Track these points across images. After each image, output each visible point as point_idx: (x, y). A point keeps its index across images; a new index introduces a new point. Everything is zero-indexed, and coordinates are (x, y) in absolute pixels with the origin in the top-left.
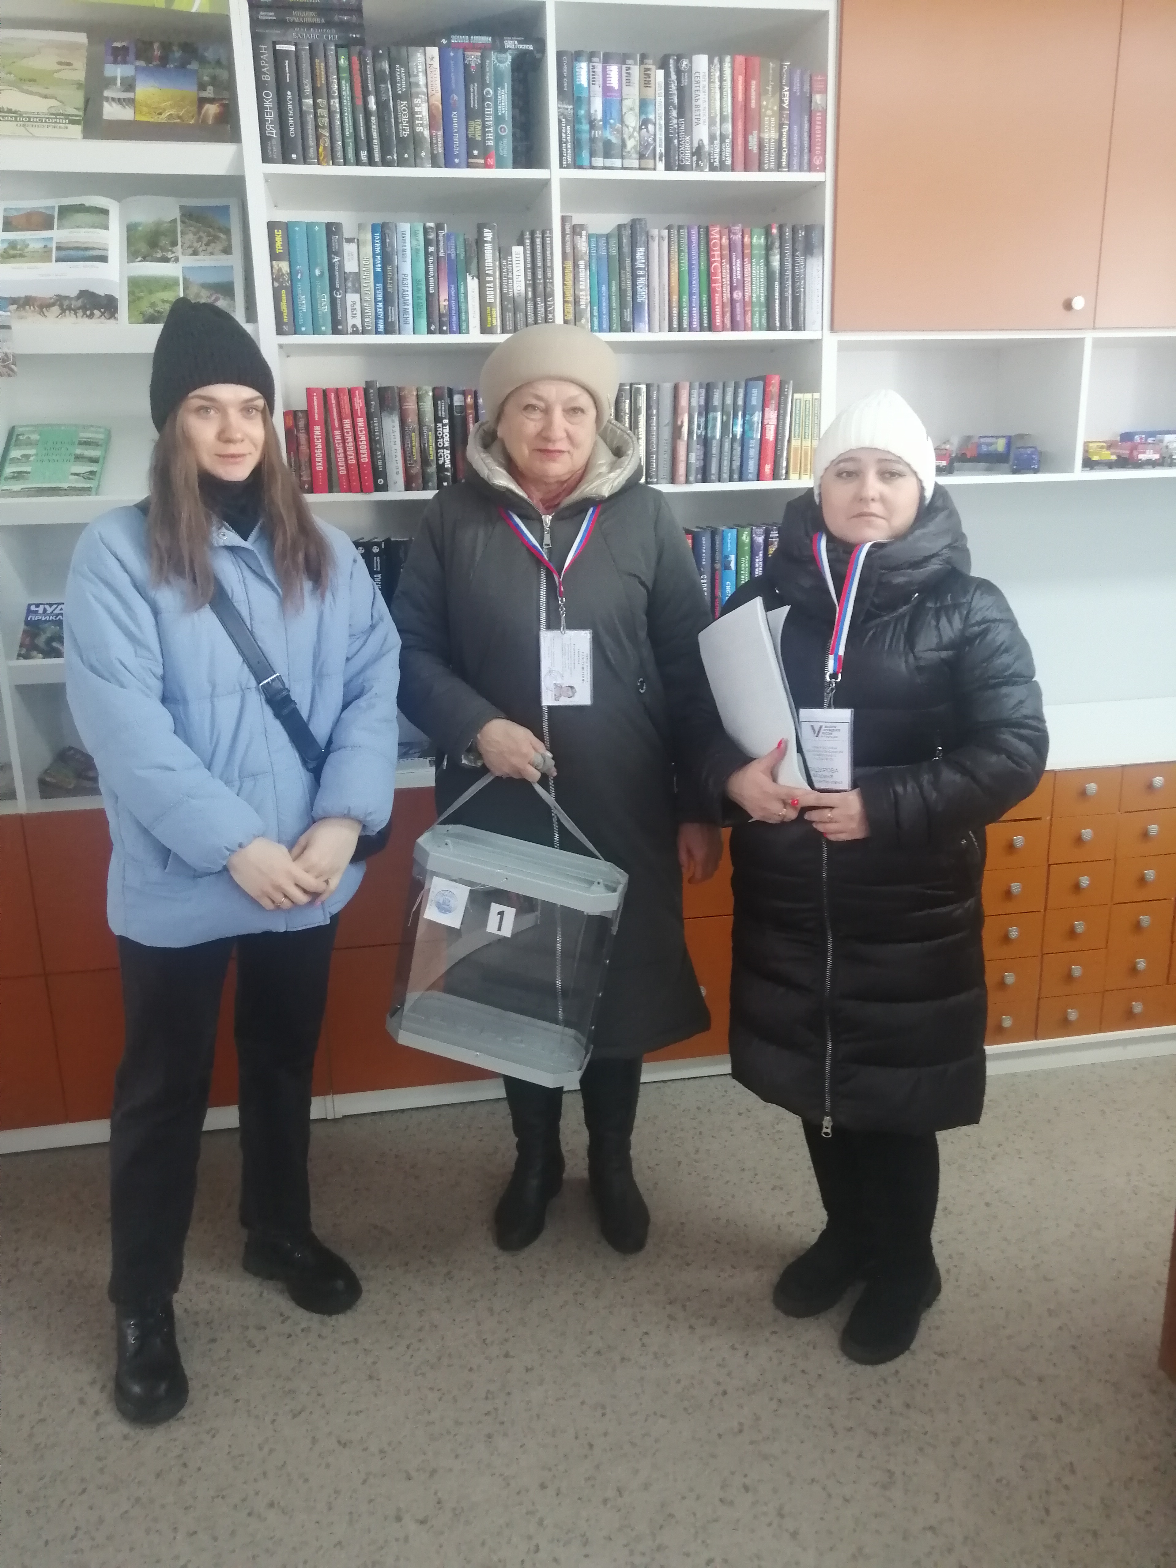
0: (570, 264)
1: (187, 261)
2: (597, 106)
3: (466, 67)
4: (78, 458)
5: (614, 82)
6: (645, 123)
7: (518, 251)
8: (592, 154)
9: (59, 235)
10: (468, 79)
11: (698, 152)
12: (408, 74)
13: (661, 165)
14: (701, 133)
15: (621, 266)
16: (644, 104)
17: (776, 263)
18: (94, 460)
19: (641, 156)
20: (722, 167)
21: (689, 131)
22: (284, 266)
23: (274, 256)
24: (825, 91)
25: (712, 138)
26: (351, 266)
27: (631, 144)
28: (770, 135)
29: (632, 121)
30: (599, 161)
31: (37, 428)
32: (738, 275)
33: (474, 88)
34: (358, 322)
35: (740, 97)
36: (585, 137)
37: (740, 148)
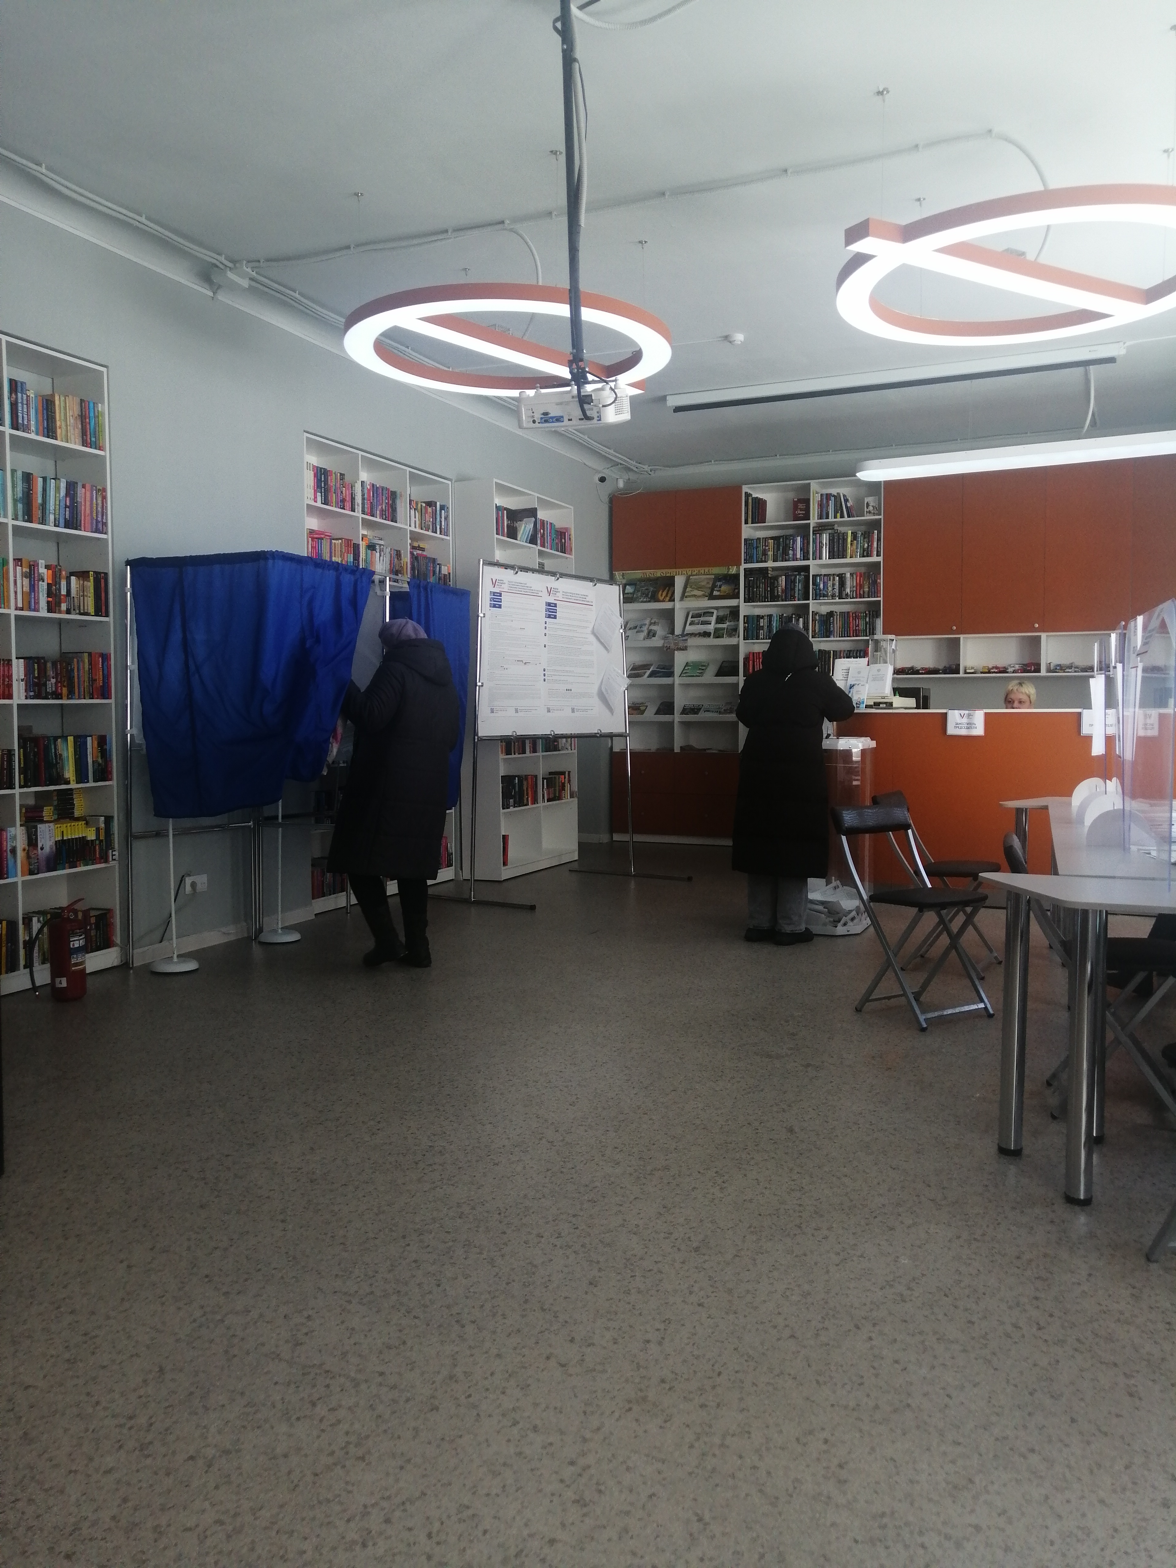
0: (814, 622)
1: (728, 623)
2: (822, 586)
3: (791, 580)
4: (700, 669)
5: (826, 580)
6: (834, 589)
7: (801, 620)
8: (820, 597)
9: (702, 619)
10: (791, 582)
11: (847, 595)
12: (778, 582)
13: (837, 598)
14: (848, 590)
15: (827, 622)
16: (833, 585)
17: (868, 620)
18: (703, 669)
19: (832, 596)
20: (853, 598)
21: (845, 590)
22: (747, 625)
23: (744, 623)
24: (880, 579)
25: (850, 591)
26: (762, 624)
27: (829, 594)
28: (866, 590)
29: (830, 589)
30: (822, 598)
31: (692, 662)
32: (857, 623)
33: (792, 584)
34: (762, 637)
35: (858, 582)
36: (818, 593)
37: (858, 593)
